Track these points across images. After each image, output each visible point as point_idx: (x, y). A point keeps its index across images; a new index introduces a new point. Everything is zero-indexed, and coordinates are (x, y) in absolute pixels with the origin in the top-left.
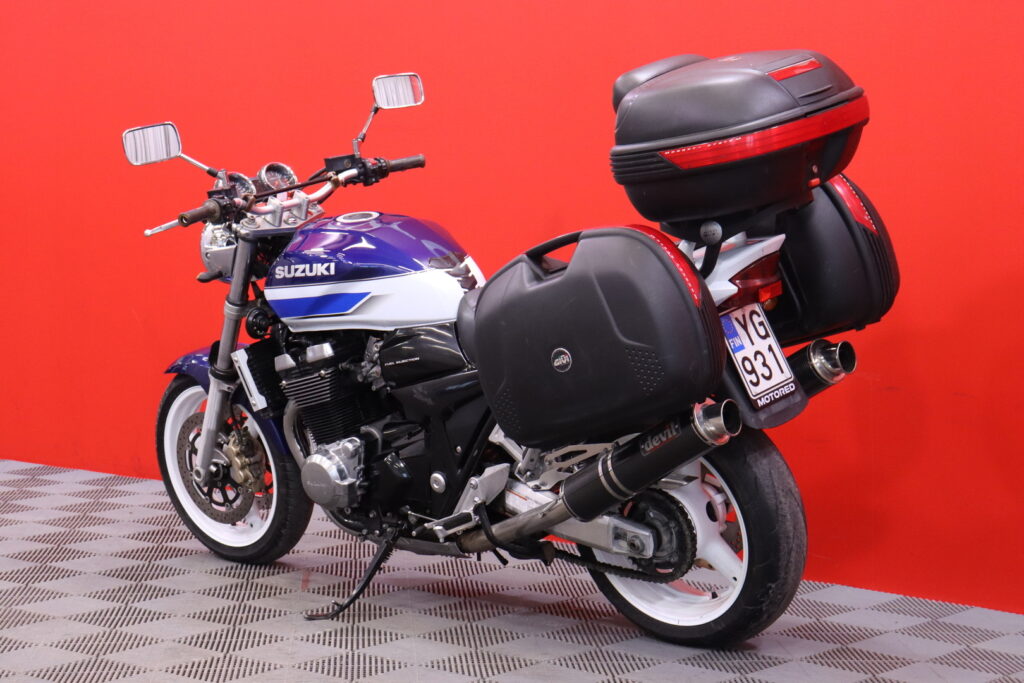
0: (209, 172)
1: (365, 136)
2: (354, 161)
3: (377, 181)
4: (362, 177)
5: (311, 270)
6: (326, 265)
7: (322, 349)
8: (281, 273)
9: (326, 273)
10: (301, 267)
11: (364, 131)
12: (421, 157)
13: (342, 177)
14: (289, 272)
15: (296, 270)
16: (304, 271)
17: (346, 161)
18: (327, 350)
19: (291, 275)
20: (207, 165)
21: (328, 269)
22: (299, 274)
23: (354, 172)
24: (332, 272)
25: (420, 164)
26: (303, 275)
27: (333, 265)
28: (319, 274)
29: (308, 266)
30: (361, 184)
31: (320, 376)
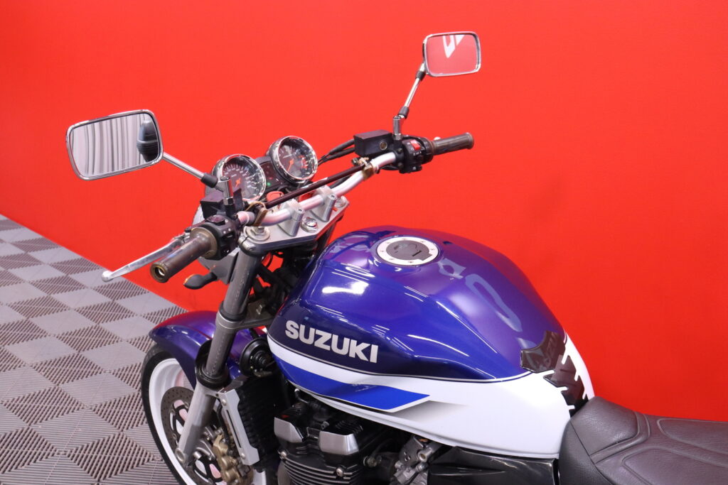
0: (205, 181)
1: (408, 110)
2: (390, 142)
3: (418, 169)
4: (400, 164)
5: (340, 346)
6: (364, 345)
7: (341, 442)
8: (295, 332)
9: (363, 357)
10: (326, 336)
11: (407, 104)
12: (469, 136)
13: (377, 162)
14: (307, 336)
15: (317, 337)
16: (329, 342)
17: (382, 142)
18: (349, 444)
19: (310, 341)
20: (202, 171)
21: (367, 352)
22: (320, 344)
23: (390, 157)
24: (374, 358)
25: (467, 145)
26: (327, 348)
27: (375, 349)
28: (352, 355)
29: (335, 338)
30: (398, 171)
31: (335, 473)
